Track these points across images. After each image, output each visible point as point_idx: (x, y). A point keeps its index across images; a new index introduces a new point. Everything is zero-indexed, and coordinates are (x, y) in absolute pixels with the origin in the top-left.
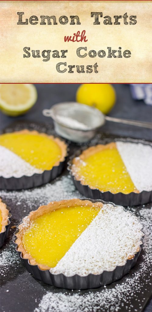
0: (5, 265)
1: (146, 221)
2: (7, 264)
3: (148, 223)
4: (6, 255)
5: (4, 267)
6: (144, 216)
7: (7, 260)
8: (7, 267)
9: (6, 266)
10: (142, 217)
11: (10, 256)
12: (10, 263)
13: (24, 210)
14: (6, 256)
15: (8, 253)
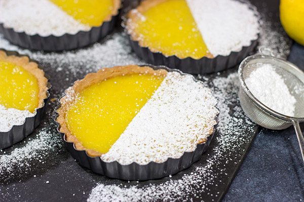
0: (43, 148)
1: (222, 93)
2: (46, 148)
3: (224, 96)
4: (45, 136)
5: (42, 151)
6: (219, 87)
7: (46, 143)
8: (46, 152)
9: (45, 150)
10: (216, 89)
11: (50, 137)
12: (50, 147)
13: (66, 77)
15: (47, 133)
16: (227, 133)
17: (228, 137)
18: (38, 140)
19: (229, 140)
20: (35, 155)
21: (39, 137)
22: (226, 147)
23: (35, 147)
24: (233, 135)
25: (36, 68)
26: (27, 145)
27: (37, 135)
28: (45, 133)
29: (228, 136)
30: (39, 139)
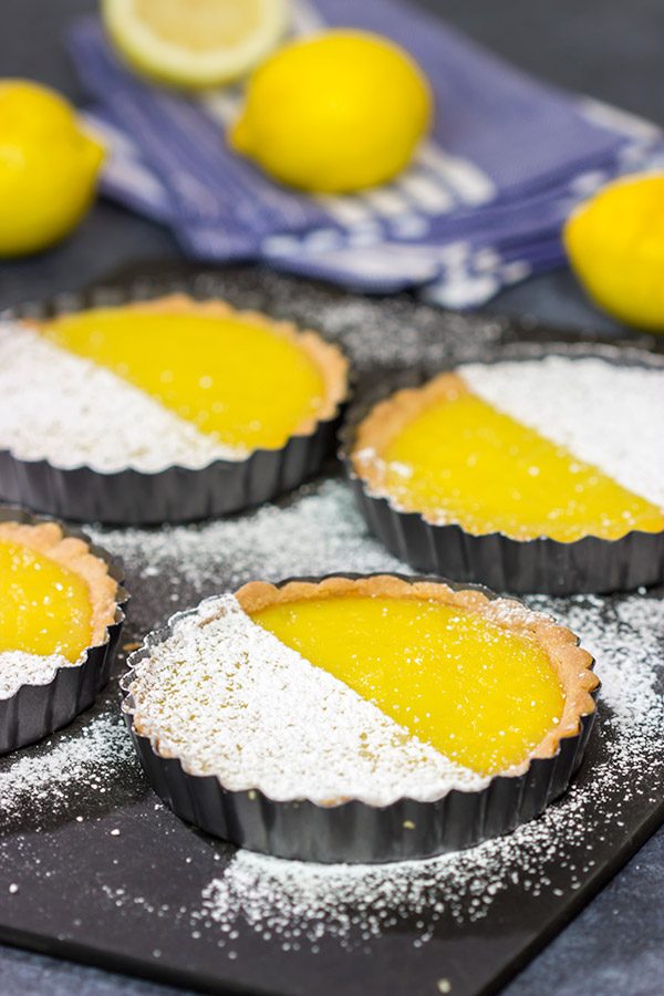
0: (102, 759)
1: (640, 637)
2: (110, 759)
3: (646, 645)
4: (107, 731)
5: (101, 765)
6: (634, 623)
7: (111, 747)
8: (111, 767)
9: (109, 764)
10: (624, 627)
11: (121, 734)
12: (123, 756)
13: (171, 593)
14: (105, 734)
15: (115, 723)
16: (638, 733)
17: (639, 742)
18: (88, 741)
19: (643, 748)
20: (81, 774)
21: (90, 733)
22: (630, 764)
23: (79, 756)
25: (82, 553)
26: (56, 750)
27: (85, 729)
28: (108, 724)
29: (642, 739)
30: (91, 738)
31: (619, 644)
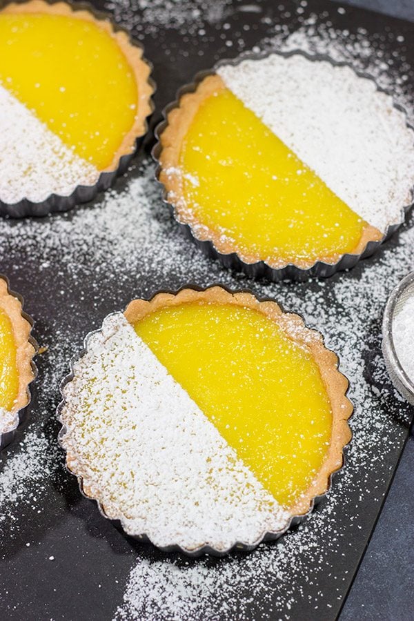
0: (35, 476)
1: (350, 320)
2: (40, 475)
3: (355, 328)
4: (36, 445)
5: (35, 482)
6: (347, 304)
7: (39, 461)
8: (42, 484)
9: (39, 481)
10: (340, 310)
11: (45, 448)
12: (47, 471)
14: (35, 447)
15: (39, 437)
16: (361, 427)
17: (362, 436)
18: (25, 456)
19: (365, 441)
20: (23, 493)
21: (25, 447)
22: (359, 461)
23: (21, 474)
24: (372, 429)
25: (4, 294)
26: (6, 468)
27: (22, 444)
28: (35, 436)
29: (363, 433)
30: (26, 452)
31: (340, 328)
